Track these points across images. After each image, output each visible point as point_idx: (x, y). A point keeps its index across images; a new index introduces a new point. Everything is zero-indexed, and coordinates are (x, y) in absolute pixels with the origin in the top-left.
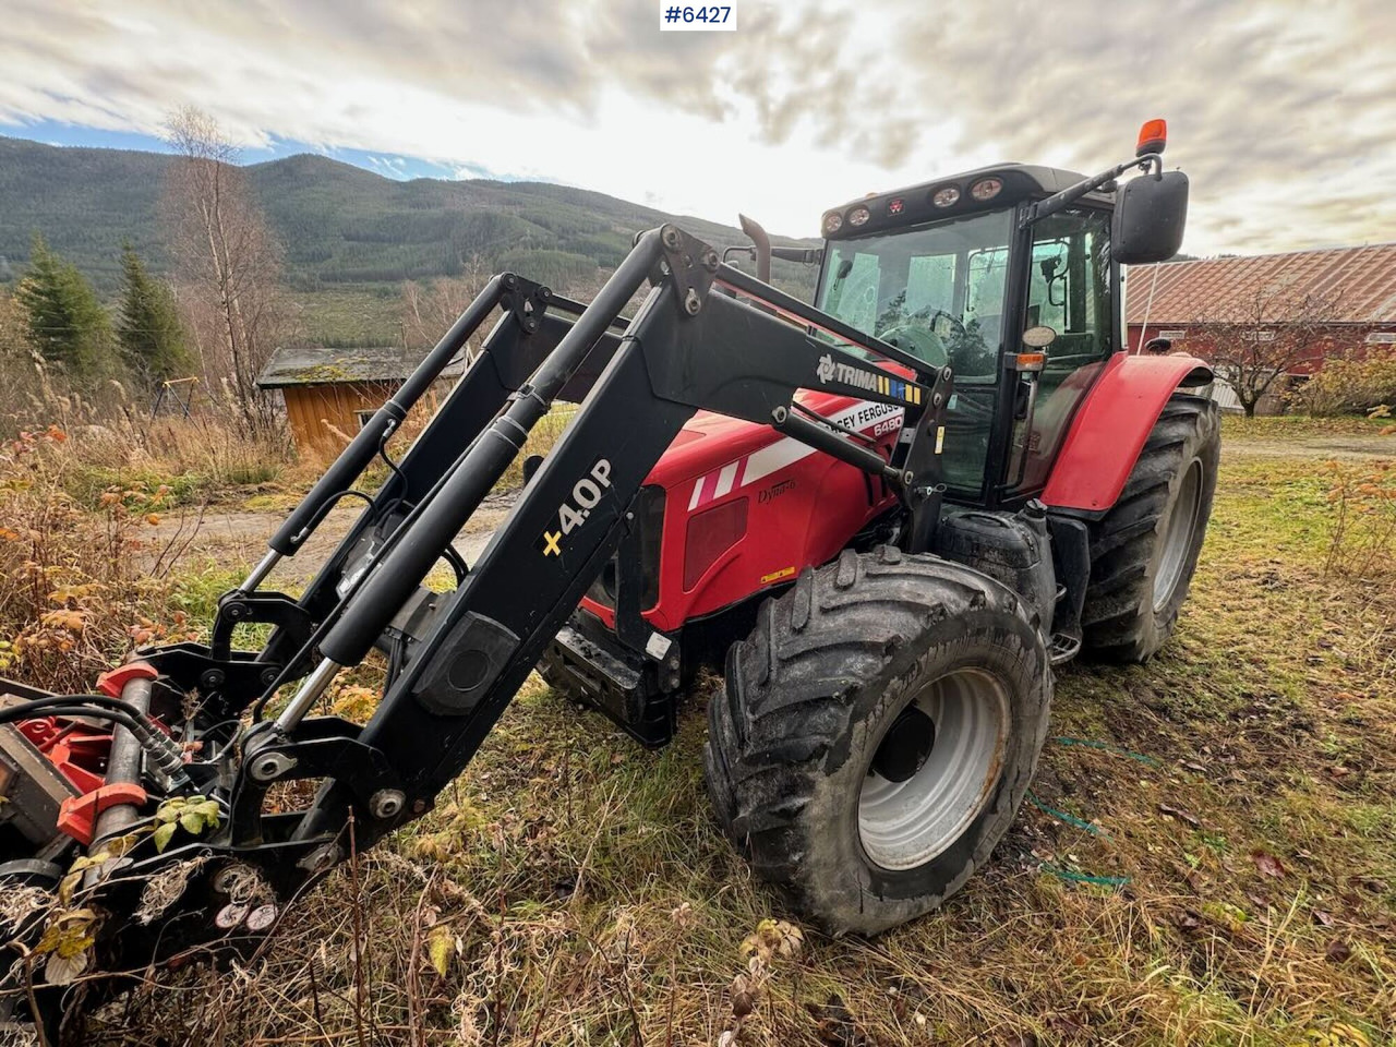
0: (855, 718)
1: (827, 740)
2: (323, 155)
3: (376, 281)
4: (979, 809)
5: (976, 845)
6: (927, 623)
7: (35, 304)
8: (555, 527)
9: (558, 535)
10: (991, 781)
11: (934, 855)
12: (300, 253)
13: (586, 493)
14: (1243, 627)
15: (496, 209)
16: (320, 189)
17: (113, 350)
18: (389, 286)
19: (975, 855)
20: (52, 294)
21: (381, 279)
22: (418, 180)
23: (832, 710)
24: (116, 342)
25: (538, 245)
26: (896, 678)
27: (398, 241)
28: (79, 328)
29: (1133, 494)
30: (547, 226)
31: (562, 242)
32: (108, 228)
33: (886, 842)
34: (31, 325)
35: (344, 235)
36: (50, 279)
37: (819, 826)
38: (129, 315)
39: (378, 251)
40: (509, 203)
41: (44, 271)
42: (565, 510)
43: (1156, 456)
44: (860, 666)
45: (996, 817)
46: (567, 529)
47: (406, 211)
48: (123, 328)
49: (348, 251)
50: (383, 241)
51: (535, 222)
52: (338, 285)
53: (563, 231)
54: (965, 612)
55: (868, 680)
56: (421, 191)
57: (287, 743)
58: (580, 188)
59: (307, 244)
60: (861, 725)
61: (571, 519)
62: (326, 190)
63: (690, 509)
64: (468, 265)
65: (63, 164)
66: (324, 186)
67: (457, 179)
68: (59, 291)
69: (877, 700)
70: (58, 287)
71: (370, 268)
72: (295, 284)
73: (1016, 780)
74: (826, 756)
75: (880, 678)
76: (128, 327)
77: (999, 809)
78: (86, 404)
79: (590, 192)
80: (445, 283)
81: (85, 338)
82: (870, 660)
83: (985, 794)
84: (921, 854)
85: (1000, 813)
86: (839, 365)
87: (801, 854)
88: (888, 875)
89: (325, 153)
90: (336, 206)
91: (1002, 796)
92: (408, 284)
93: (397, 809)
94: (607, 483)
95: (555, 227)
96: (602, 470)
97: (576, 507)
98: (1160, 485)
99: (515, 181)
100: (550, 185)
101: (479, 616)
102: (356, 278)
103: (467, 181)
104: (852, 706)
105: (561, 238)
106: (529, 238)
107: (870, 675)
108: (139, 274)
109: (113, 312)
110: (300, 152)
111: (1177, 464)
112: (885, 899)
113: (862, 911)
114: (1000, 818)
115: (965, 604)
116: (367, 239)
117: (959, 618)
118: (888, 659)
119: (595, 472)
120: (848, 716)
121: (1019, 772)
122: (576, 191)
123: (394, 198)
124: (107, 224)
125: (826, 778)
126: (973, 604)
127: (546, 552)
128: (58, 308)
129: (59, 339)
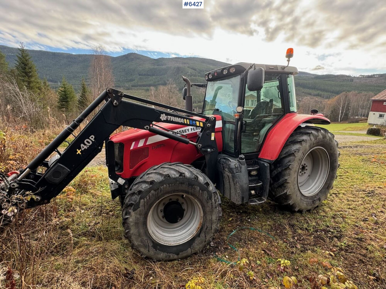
0: (141, 199)
1: (133, 202)
2: (136, 53)
3: (146, 87)
4: (195, 235)
5: (192, 244)
6: (164, 178)
7: (61, 94)
8: (80, 148)
9: (80, 150)
10: (199, 228)
11: (179, 244)
12: (127, 79)
13: (88, 142)
14: (349, 207)
15: (181, 65)
16: (134, 62)
17: (76, 106)
18: (148, 88)
19: (191, 248)
20: (65, 91)
21: (147, 86)
22: (160, 58)
23: (136, 196)
24: (77, 104)
25: (192, 75)
26: (153, 191)
27: (153, 75)
28: (69, 100)
29: (284, 156)
30: (195, 70)
31: (199, 74)
32: (83, 74)
33: (165, 238)
34: (59, 99)
35: (139, 74)
36: (65, 88)
37: (132, 224)
38: (81, 97)
39: (147, 78)
40: (185, 63)
41: (64, 86)
42: (82, 145)
43: (293, 145)
44: (144, 186)
45: (199, 238)
46: (83, 149)
47: (156, 67)
48: (79, 100)
49: (139, 79)
50: (149, 76)
51: (192, 69)
52: (136, 88)
53: (200, 71)
54: (177, 178)
55: (145, 190)
56: (160, 61)
57: (18, 182)
58: (206, 58)
59: (129, 77)
60: (142, 200)
61: (84, 147)
62: (135, 62)
63: (131, 149)
64: (168, 82)
65: (75, 58)
66: (135, 61)
67: (171, 57)
68: (66, 91)
69: (147, 195)
70: (66, 90)
71: (145, 83)
72: (125, 88)
73: (206, 229)
74: (133, 207)
75: (148, 190)
76: (80, 100)
77: (201, 236)
78: (57, 120)
79: (209, 59)
80: (161, 88)
81: (70, 103)
82: (147, 185)
83: (197, 231)
84: (174, 243)
85: (201, 237)
86: (168, 116)
87: (128, 230)
88: (159, 244)
89: (136, 52)
90: (137, 66)
91: (202, 233)
92: (152, 88)
93: (39, 200)
94: (94, 140)
95: (198, 70)
96: (92, 138)
97: (85, 145)
98: (291, 154)
99: (187, 57)
100: (197, 58)
101: (60, 164)
102: (140, 86)
103: (173, 58)
104: (140, 196)
105: (199, 73)
106: (189, 73)
107: (146, 189)
108: (85, 86)
109: (77, 97)
110: (130, 52)
111: (300, 148)
112: (158, 251)
113: (149, 251)
114: (201, 239)
115: (177, 176)
116: (145, 75)
117: (175, 179)
118: (151, 186)
119: (90, 138)
120: (139, 198)
121: (207, 227)
122: (205, 59)
123: (153, 63)
124: (83, 73)
125: (133, 212)
126: (180, 176)
127: (77, 153)
128: (65, 95)
129: (65, 103)
